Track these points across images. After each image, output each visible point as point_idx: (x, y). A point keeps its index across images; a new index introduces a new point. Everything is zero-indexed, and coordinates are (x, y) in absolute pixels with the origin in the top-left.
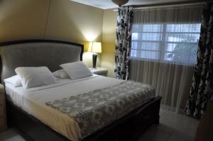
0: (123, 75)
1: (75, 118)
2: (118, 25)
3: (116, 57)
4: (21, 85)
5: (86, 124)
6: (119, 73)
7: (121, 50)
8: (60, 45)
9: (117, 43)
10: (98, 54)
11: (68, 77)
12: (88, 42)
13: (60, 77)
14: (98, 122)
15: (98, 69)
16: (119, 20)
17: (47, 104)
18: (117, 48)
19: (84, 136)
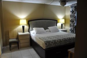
0: (73, 32)
1: (45, 42)
2: (71, 12)
3: (70, 25)
4: (34, 33)
5: (48, 44)
6: (71, 31)
7: (72, 22)
8: (48, 20)
9: (70, 19)
10: (64, 23)
11: (50, 32)
12: (59, 19)
13: (47, 32)
14: (52, 45)
15: (63, 29)
16: (71, 10)
17: (39, 38)
18: (70, 21)
19: (47, 48)
